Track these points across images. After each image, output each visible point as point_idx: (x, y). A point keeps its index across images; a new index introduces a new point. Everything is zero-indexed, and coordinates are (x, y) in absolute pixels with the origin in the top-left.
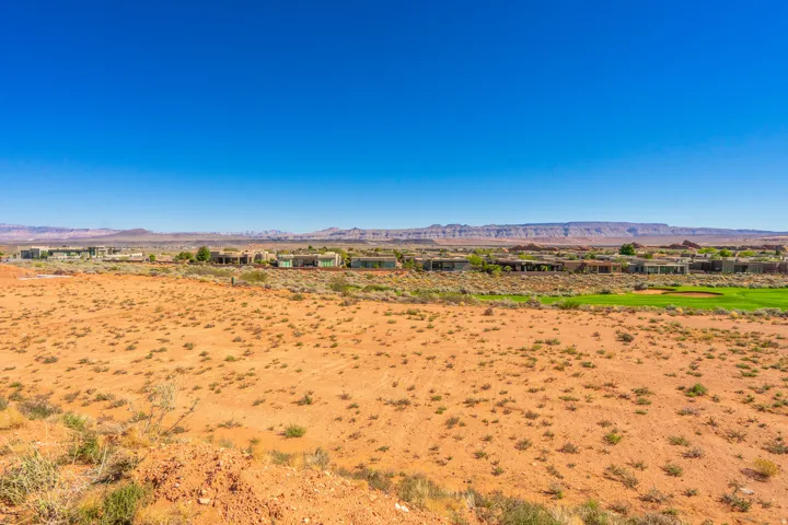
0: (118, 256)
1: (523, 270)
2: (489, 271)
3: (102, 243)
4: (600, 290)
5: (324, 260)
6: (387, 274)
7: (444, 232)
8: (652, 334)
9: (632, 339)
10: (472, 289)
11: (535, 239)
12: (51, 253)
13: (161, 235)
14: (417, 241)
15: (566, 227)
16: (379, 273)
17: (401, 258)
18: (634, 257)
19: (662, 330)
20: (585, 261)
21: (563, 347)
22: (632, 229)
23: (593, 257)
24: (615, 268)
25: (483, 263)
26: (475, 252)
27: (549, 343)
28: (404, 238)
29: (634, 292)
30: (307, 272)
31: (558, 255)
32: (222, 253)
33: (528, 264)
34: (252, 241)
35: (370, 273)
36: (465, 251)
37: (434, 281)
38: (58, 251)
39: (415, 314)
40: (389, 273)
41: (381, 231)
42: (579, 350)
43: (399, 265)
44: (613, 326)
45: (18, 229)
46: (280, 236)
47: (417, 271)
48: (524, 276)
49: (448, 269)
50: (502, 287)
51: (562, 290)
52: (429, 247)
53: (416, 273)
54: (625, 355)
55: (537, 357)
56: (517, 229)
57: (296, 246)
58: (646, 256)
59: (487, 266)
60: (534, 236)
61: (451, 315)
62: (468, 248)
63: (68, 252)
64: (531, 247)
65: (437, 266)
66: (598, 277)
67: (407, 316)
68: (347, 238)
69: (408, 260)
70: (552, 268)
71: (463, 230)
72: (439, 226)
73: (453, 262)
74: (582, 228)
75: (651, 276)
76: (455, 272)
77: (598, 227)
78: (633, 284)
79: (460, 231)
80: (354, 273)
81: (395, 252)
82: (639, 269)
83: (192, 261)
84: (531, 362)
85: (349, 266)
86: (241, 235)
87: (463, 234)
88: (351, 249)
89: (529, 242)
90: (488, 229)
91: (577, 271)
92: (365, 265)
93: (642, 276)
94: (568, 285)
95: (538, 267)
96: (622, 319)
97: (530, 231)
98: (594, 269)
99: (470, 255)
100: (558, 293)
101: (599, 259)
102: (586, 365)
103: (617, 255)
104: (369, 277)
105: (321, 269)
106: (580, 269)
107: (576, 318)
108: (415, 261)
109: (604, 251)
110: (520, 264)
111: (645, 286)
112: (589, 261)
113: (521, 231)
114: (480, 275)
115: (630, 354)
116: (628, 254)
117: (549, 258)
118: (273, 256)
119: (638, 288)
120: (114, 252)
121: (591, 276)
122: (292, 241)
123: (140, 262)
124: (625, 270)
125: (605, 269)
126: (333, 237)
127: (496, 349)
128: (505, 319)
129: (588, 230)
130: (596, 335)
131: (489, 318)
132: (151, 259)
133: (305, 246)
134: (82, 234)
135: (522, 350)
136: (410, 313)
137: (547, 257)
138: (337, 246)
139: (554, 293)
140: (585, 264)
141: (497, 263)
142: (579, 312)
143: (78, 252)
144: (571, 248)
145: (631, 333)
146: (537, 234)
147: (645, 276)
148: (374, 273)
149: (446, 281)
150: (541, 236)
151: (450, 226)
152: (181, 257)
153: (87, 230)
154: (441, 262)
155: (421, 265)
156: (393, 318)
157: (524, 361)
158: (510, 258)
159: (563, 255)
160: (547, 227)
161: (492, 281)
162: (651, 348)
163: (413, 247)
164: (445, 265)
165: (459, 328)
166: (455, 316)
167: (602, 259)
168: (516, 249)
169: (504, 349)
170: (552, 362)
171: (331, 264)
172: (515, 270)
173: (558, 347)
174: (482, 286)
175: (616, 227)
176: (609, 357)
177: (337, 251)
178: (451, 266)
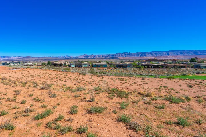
0: (26, 64)
1: (152, 67)
2: (139, 68)
3: (21, 60)
4: (182, 74)
5: (84, 64)
6: (104, 69)
7: (122, 55)
8: (200, 86)
9: (193, 87)
10: (134, 74)
11: (156, 57)
12: (10, 63)
13: (35, 58)
14: (113, 58)
15: (168, 53)
16: (102, 68)
17: (108, 64)
18: (196, 63)
19: (204, 85)
20: (176, 64)
21: (169, 88)
22: (195, 52)
23: (179, 63)
24: (188, 67)
25: (137, 65)
26: (133, 61)
27: (164, 87)
28: (108, 57)
29: (196, 75)
30: (79, 68)
31: (165, 62)
32: (54, 63)
33: (153, 65)
34: (61, 59)
35: (99, 68)
36: (130, 61)
37: (120, 71)
38: (11, 63)
39: (120, 79)
40: (105, 68)
41: (100, 55)
42: (174, 89)
43: (108, 66)
44: (186, 83)
46: (69, 57)
47: (114, 68)
48: (152, 69)
49: (125, 67)
50: (144, 73)
51: (167, 74)
52: (117, 60)
53: (114, 69)
54: (190, 91)
55: (161, 90)
56: (149, 53)
57: (74, 61)
58: (201, 62)
59: (138, 66)
61: (131, 80)
62: (131, 60)
63: (14, 63)
64: (154, 60)
65: (121, 66)
66: (181, 70)
67: (118, 80)
68: (89, 58)
69: (111, 64)
70: (163, 66)
71: (129, 54)
72: (120, 53)
73: (127, 65)
74: (174, 52)
75: (203, 69)
76: (127, 68)
77: (181, 52)
78: (196, 72)
80: (94, 68)
81: (106, 62)
82: (198, 67)
83: (46, 65)
84: (159, 91)
85: (92, 66)
86: (57, 57)
88: (91, 61)
89: (153, 58)
90: (138, 54)
91: (172, 68)
92: (97, 66)
93: (199, 69)
94: (169, 72)
95: (158, 66)
96: (190, 81)
97: (153, 54)
98: (179, 67)
99: (132, 62)
100: (166, 75)
101: (181, 63)
102: (177, 93)
103: (189, 62)
104: (99, 70)
105: (84, 67)
106: (174, 67)
107: (173, 81)
108: (114, 65)
109: (183, 61)
110: (150, 65)
111: (201, 73)
112: (178, 64)
114: (136, 69)
115: (191, 91)
116: (193, 61)
117: (161, 63)
118: (68, 63)
119: (197, 74)
120: (25, 63)
121: (179, 69)
122: (72, 59)
123: (32, 65)
124: (192, 67)
125: (184, 67)
126: (85, 57)
127: (147, 88)
128: (149, 81)
129: (177, 53)
130: (180, 85)
131: (144, 80)
132: (35, 65)
133: (77, 60)
134: (14, 58)
135: (156, 88)
136: (118, 79)
137: (160, 63)
138: (87, 60)
139: (164, 75)
140: (176, 65)
141: (142, 65)
142: (174, 79)
143: (16, 63)
144: (170, 59)
145: (193, 85)
146: (156, 55)
147: (201, 69)
148: (100, 68)
149: (125, 71)
151: (124, 53)
152: (43, 64)
154: (122, 65)
155: (115, 66)
156: (114, 80)
157: (157, 91)
158: (147, 63)
159: (167, 62)
160: (160, 53)
161: (141, 71)
162: (199, 89)
163: (111, 60)
164: (124, 66)
165: (135, 83)
166: (133, 80)
167: (182, 63)
168: (148, 60)
169: (150, 88)
170: (166, 91)
171: (86, 66)
172: (149, 67)
173: (167, 88)
174: (137, 73)
175: (188, 52)
176: (184, 91)
177: (88, 62)
178: (126, 66)
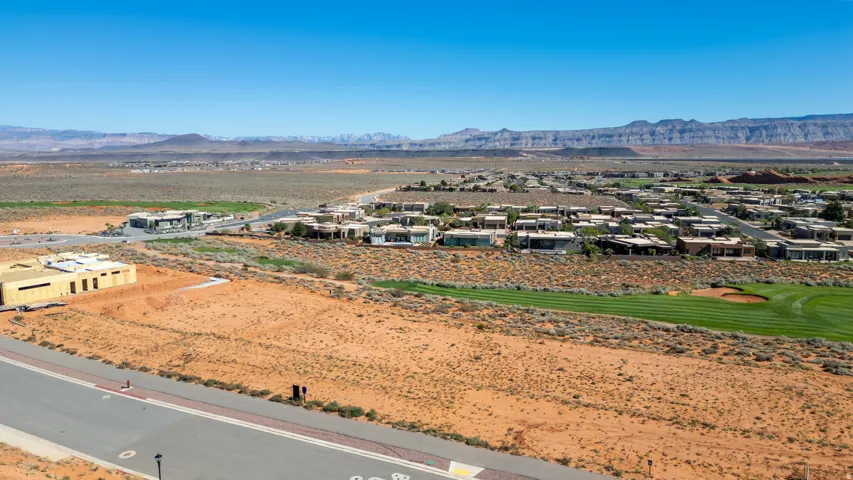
2: (588, 253)
5: (417, 235)
7: (653, 134)
11: (820, 144)
13: (222, 143)
16: (470, 253)
28: (584, 145)
34: (349, 154)
40: (478, 253)
41: (546, 132)
45: (38, 133)
46: (388, 144)
49: (548, 247)
56: (789, 126)
60: (820, 138)
68: (490, 147)
71: (686, 128)
79: (682, 132)
87: (687, 136)
90: (732, 127)
92: (459, 242)
97: (811, 128)
113: (796, 130)
126: (469, 145)
134: (119, 141)
146: (826, 134)
148: (464, 253)
150: (831, 138)
151: (663, 123)
153: (124, 135)
171: (424, 239)
178: (552, 244)
